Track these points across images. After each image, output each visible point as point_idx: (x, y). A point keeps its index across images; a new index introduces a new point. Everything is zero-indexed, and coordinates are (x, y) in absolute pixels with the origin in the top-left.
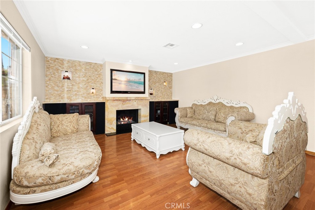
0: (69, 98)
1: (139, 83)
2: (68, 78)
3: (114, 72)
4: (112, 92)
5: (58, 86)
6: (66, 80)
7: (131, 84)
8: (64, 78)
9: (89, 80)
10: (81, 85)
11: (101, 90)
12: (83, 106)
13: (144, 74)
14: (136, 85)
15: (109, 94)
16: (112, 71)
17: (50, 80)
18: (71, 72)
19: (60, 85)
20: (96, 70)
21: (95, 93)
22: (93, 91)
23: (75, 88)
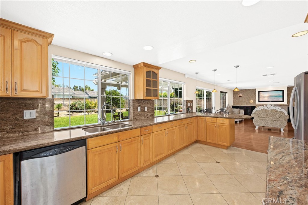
0: (241, 104)
1: (279, 97)
2: (241, 97)
4: (259, 101)
5: (237, 100)
6: (240, 97)
7: (272, 97)
8: (239, 97)
9: (250, 97)
10: (246, 99)
11: (255, 101)
12: (246, 107)
13: (283, 91)
14: (276, 98)
15: (257, 102)
16: (259, 92)
17: (234, 98)
18: (242, 94)
19: (238, 99)
20: (253, 92)
21: (253, 102)
22: (252, 101)
23: (244, 100)
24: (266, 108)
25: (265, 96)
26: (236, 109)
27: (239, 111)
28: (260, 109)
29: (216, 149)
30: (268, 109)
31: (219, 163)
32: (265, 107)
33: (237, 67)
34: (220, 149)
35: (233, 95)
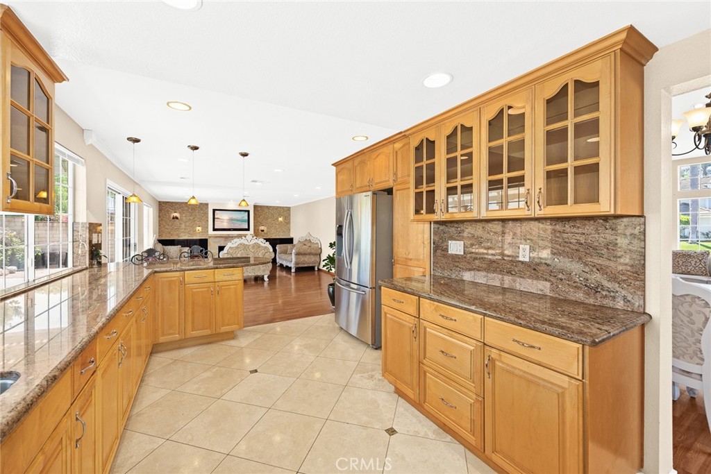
0: (178, 235)
1: (243, 221)
2: (177, 218)
3: (216, 212)
4: (214, 230)
5: (168, 225)
6: (176, 220)
7: (234, 221)
8: (173, 218)
9: (195, 219)
10: (187, 224)
11: (206, 228)
13: (248, 211)
14: (239, 223)
15: (211, 232)
16: (214, 211)
17: (162, 220)
18: (180, 213)
19: (170, 224)
20: (202, 210)
21: (200, 230)
22: (200, 228)
23: (183, 226)
24: (246, 243)
25: (224, 220)
26: (173, 247)
27: (180, 250)
28: (235, 245)
29: (215, 347)
30: (248, 244)
31: (256, 371)
32: (243, 241)
33: (245, 155)
34: (223, 343)
35: (159, 213)
